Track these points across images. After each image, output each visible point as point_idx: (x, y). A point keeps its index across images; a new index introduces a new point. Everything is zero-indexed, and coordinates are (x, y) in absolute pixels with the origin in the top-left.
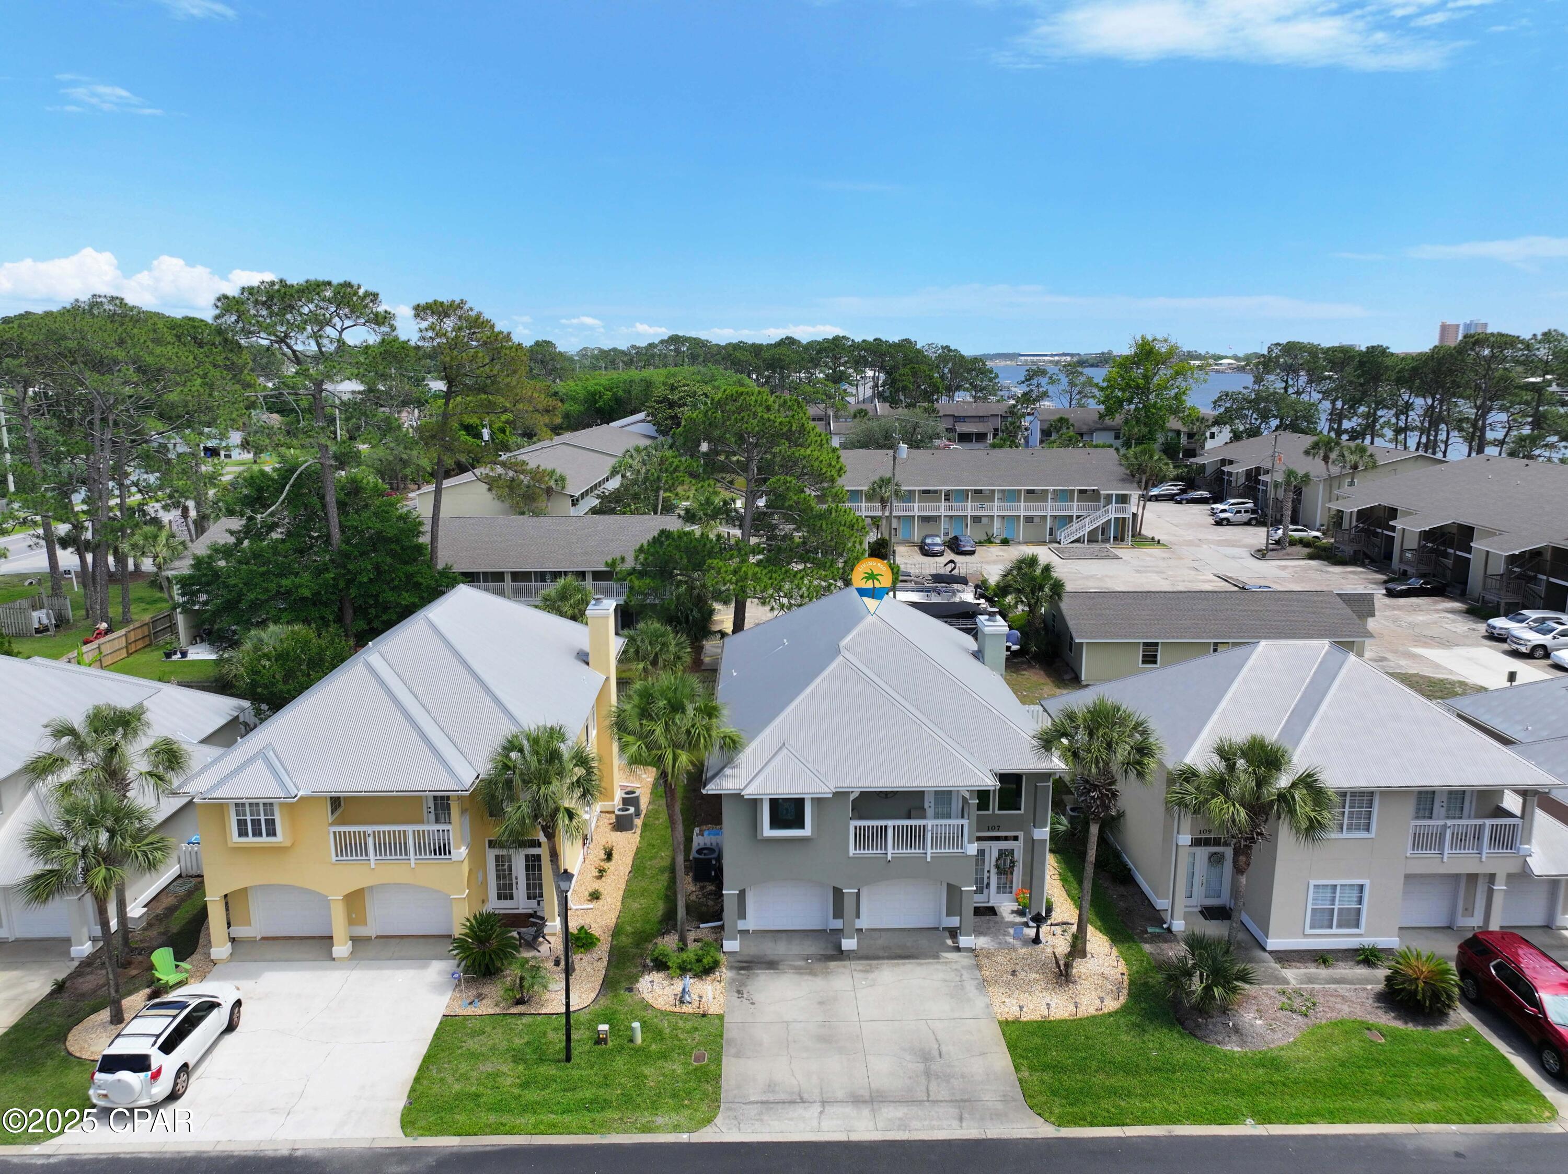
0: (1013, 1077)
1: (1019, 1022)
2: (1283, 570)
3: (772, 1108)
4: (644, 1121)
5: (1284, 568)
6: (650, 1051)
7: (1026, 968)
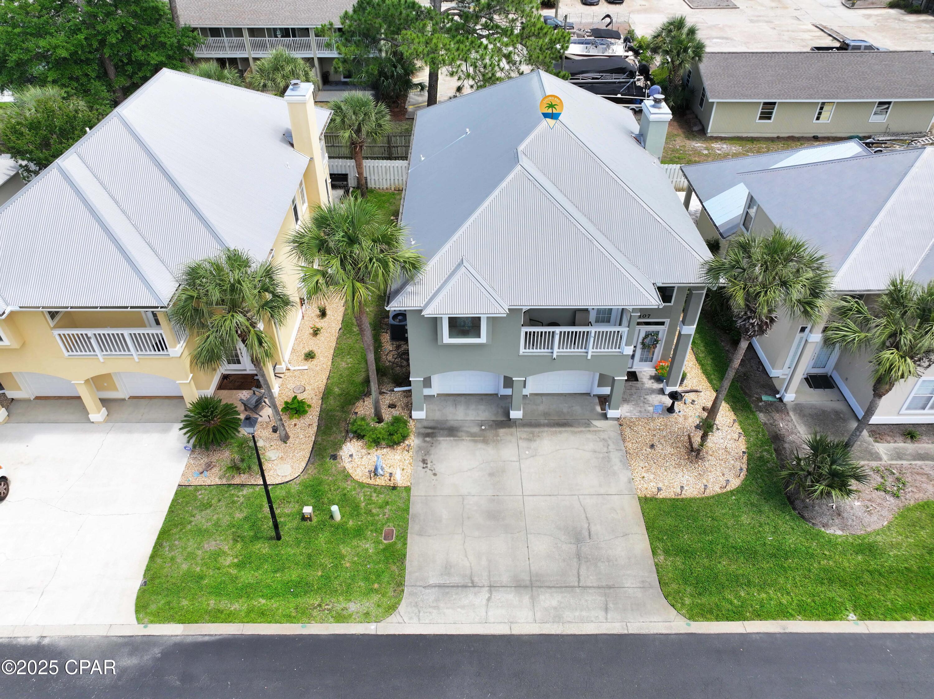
0: (650, 561)
1: (656, 499)
2: (868, 19)
3: (448, 593)
4: (339, 607)
5: (869, 16)
6: (347, 529)
7: (662, 441)
